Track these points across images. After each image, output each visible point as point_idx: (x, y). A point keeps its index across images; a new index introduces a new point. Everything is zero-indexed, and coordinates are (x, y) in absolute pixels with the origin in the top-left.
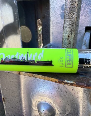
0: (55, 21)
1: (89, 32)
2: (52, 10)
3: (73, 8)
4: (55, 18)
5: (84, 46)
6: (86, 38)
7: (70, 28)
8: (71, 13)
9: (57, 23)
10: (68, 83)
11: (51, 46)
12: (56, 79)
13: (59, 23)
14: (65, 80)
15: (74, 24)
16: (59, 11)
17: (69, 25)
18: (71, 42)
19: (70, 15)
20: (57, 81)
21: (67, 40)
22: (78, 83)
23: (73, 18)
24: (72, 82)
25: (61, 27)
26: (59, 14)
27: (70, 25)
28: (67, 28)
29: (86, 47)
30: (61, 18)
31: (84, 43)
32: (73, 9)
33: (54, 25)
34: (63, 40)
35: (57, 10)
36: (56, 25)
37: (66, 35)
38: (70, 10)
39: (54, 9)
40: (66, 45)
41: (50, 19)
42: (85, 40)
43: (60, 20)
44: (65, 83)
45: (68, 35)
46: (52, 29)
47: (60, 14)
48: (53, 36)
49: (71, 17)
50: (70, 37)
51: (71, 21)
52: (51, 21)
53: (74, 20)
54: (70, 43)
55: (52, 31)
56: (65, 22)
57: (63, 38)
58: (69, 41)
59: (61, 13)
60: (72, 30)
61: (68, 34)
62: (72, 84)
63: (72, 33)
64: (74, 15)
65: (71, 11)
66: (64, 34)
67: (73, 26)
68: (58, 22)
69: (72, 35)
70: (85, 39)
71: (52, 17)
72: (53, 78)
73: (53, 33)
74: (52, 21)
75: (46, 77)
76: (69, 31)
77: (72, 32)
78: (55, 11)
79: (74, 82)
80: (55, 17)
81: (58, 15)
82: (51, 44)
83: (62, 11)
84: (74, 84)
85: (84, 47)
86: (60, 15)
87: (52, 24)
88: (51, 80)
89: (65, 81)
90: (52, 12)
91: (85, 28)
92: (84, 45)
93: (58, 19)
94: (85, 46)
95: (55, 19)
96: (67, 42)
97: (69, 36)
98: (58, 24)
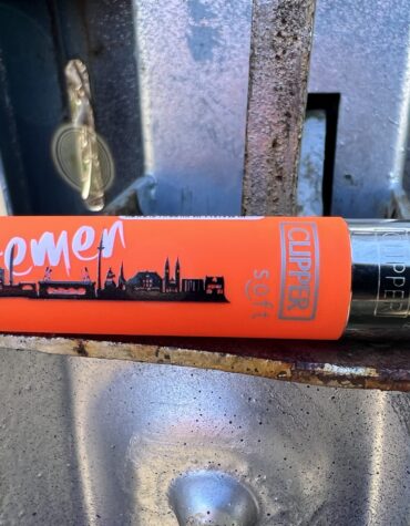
0: (165, 68)
1: (320, 118)
2: (144, 17)
3: (291, 6)
4: (163, 55)
6: (312, 148)
7: (278, 103)
8: (284, 34)
9: (175, 79)
10: (341, 378)
11: (151, 187)
12: (280, 363)
13: (184, 80)
14: (327, 365)
15: (296, 84)
16: (179, 23)
17: (275, 89)
18: (285, 169)
19: (280, 41)
20: (289, 372)
21: (268, 161)
22: (390, 372)
23: (293, 56)
24: (361, 371)
25: (192, 96)
26: (179, 36)
27: (281, 89)
28: (263, 107)
30: (189, 56)
32: (292, 13)
33: (162, 86)
34: (246, 162)
35: (169, 16)
36: (170, 89)
37: (260, 142)
38: (277, 17)
39: (156, 10)
40: (264, 184)
41: (139, 61)
43: (189, 67)
44: (327, 379)
45: (271, 139)
46: (151, 105)
47: (187, 35)
48: (159, 142)
49: (284, 52)
50: (281, 149)
51: (282, 72)
52: (143, 69)
53: (299, 68)
54: (279, 178)
55: (151, 117)
56: (256, 76)
57: (246, 155)
58: (277, 165)
59: (189, 32)
60: (288, 115)
61: (269, 134)
62: (359, 382)
63: (288, 129)
64: (299, 44)
65: (284, 22)
66: (254, 137)
67: (292, 94)
68: (178, 72)
69: (287, 137)
71: (145, 48)
72: (266, 358)
73: (155, 127)
74: (148, 68)
75: (228, 355)
76: (275, 121)
77: (288, 126)
78: (160, 20)
79: (368, 369)
80: (162, 50)
81: (173, 38)
82: (151, 177)
83: (192, 23)
84: (368, 377)
86: (184, 42)
87: (150, 82)
88: (256, 370)
89: (325, 369)
90: (145, 27)
93: (175, 60)
94: (311, 183)
95: (162, 62)
96: (266, 173)
97: (275, 144)
98: (180, 84)
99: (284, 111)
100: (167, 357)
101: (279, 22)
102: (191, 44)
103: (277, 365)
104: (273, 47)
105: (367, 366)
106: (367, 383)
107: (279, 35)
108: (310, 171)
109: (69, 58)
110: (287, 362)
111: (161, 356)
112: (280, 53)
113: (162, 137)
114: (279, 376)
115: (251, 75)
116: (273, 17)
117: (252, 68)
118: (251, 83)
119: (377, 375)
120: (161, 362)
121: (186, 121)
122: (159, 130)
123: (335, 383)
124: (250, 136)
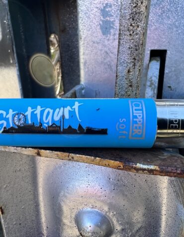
0: (90, 38)
1: (157, 61)
2: (82, 16)
3: (136, 13)
4: (89, 33)
5: (150, 88)
6: (153, 74)
7: (130, 54)
8: (133, 25)
9: (94, 43)
10: (144, 170)
11: (83, 89)
12: (118, 162)
13: (98, 43)
14: (138, 164)
15: (138, 46)
16: (97, 19)
17: (129, 48)
19: (131, 28)
20: (122, 166)
21: (126, 78)
22: (164, 168)
23: (137, 34)
24: (152, 167)
25: (101, 50)
26: (96, 24)
27: (132, 48)
28: (124, 55)
29: (154, 91)
30: (101, 33)
31: (148, 83)
32: (137, 16)
33: (88, 46)
34: (117, 79)
35: (92, 16)
36: (92, 47)
37: (123, 70)
38: (130, 18)
39: (87, 13)
40: (125, 89)
41: (79, 35)
42: (151, 78)
43: (100, 37)
44: (138, 170)
45: (127, 69)
46: (84, 54)
47: (100, 24)
48: (87, 70)
49: (133, 32)
50: (131, 73)
51: (132, 41)
52: (81, 38)
53: (139, 39)
55: (83, 59)
56: (121, 42)
57: (117, 76)
58: (130, 80)
59: (101, 23)
60: (134, 59)
61: (126, 67)
62: (151, 172)
64: (139, 29)
65: (133, 20)
66: (120, 68)
67: (136, 50)
68: (96, 40)
69: (134, 68)
70: (150, 74)
71: (82, 29)
72: (112, 160)
73: (85, 63)
74: (83, 38)
75: (97, 158)
76: (129, 61)
77: (135, 64)
78: (89, 17)
79: (155, 167)
80: (89, 30)
81: (94, 25)
82: (82, 85)
83: (102, 19)
84: (155, 170)
85: (150, 90)
86: (99, 27)
87: (84, 44)
88: (109, 165)
89: (137, 166)
90: (82, 20)
91: (149, 52)
92: (150, 86)
93: (94, 35)
94: (152, 89)
95: (89, 35)
96: (125, 83)
97: (129, 71)
98: (96, 45)
99: (133, 57)
100: (73, 158)
101: (131, 20)
102: (102, 28)
103: (117, 163)
104: (128, 30)
105: (155, 165)
106: (155, 172)
107: (131, 25)
108: (152, 84)
109: (51, 33)
110: (121, 162)
111: (70, 157)
112: (131, 33)
113: (88, 68)
114: (118, 168)
115: (119, 42)
116: (129, 17)
117: (119, 39)
118: (119, 46)
119: (158, 169)
120: (70, 160)
121: (98, 61)
122: (87, 65)
123: (141, 172)
124: (118, 68)
